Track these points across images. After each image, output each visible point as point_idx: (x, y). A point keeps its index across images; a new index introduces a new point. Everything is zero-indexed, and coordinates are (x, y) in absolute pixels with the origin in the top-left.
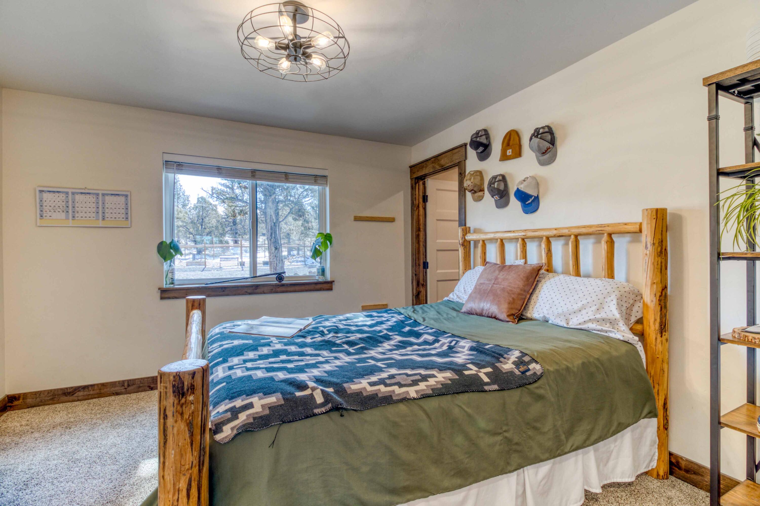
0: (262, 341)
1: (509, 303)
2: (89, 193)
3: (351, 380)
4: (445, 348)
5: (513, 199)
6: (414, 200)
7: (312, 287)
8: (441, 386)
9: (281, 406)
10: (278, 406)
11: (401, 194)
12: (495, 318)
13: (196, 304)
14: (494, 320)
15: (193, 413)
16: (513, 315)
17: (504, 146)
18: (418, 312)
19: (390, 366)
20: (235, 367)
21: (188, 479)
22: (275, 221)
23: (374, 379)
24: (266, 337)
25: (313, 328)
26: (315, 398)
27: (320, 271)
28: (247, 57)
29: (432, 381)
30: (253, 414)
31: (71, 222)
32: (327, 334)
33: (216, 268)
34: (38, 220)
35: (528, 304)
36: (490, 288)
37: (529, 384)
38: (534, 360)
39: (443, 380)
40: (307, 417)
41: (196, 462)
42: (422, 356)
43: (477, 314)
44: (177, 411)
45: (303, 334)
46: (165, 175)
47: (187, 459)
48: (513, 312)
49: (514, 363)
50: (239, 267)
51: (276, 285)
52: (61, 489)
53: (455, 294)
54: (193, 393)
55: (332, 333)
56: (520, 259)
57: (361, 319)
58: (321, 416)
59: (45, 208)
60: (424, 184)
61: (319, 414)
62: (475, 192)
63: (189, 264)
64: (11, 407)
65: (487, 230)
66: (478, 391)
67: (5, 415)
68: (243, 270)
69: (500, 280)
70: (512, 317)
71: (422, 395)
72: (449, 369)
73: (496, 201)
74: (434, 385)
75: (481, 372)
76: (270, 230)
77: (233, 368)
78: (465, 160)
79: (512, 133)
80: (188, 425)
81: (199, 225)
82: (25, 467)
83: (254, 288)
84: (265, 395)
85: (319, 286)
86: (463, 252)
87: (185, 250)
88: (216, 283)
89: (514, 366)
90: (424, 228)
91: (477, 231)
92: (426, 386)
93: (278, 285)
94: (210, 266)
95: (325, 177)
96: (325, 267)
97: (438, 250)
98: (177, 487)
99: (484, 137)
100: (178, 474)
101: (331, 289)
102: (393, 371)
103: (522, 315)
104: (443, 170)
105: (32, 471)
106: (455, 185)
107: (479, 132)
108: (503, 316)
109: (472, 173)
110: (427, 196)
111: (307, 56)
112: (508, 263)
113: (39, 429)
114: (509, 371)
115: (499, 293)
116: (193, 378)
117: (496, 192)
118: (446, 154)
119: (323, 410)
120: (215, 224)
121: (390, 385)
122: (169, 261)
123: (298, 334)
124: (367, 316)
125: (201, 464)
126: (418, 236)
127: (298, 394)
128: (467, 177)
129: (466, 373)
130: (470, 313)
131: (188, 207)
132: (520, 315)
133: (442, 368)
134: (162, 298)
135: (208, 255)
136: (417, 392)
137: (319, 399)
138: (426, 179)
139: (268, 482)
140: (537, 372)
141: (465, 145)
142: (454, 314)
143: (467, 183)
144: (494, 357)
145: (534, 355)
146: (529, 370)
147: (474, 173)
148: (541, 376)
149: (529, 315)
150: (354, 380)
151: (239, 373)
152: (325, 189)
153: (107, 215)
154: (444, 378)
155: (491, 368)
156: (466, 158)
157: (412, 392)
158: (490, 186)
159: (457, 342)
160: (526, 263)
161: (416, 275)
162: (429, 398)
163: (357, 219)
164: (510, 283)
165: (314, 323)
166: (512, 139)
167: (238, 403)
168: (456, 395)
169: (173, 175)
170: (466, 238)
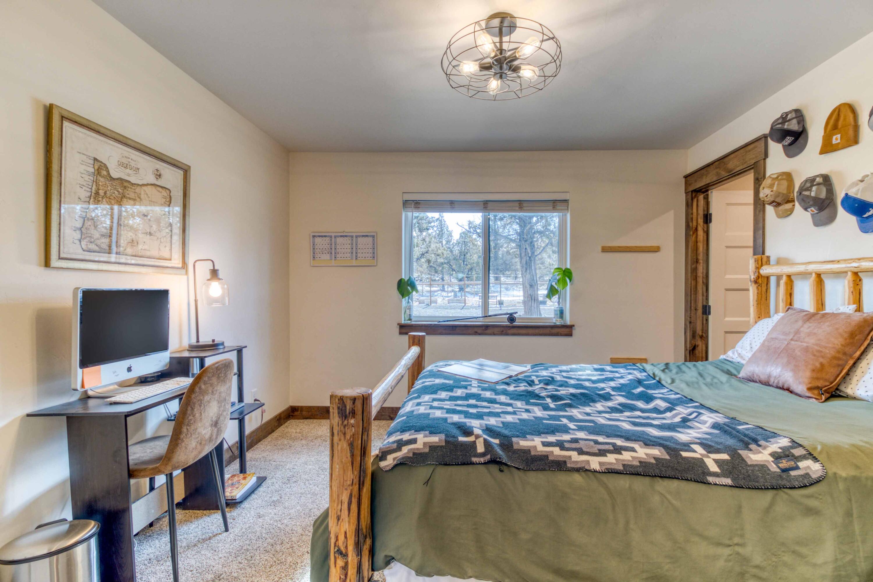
0: (462, 383)
1: (813, 371)
2: (346, 236)
3: (523, 435)
4: (678, 419)
5: (841, 211)
6: (690, 220)
7: (547, 331)
8: (638, 464)
9: (441, 447)
10: (438, 446)
11: (671, 215)
12: (788, 390)
13: (416, 341)
14: (786, 393)
15: (354, 435)
16: (817, 388)
17: (828, 130)
18: (671, 371)
19: (580, 429)
20: (422, 404)
21: (349, 494)
22: (530, 255)
23: (551, 439)
24: (469, 379)
25: (525, 376)
26: (476, 447)
27: (558, 312)
28: (454, 85)
29: (626, 456)
30: (414, 449)
31: (333, 263)
32: (538, 385)
33: (475, 307)
34: (312, 261)
35: (851, 373)
36: (784, 345)
37: (790, 488)
38: (811, 456)
39: (645, 457)
40: (464, 464)
41: (356, 481)
42: (635, 424)
43: (761, 382)
44: (341, 431)
45: (510, 380)
46: (405, 214)
47: (349, 476)
48: (820, 384)
49: (772, 454)
50: (498, 306)
51: (506, 327)
52: (309, 490)
53: (735, 352)
54: (354, 417)
55: (542, 384)
56: (849, 304)
57: (588, 372)
58: (479, 466)
59: (317, 251)
60: (706, 198)
61: (477, 464)
62: (779, 204)
63: (451, 302)
64: (292, 416)
65: (799, 260)
66: (695, 481)
67: (289, 422)
68: (501, 309)
69: (802, 335)
70: (816, 392)
71: (607, 469)
72: (660, 445)
73: (813, 215)
74: (629, 460)
75: (709, 457)
76: (524, 266)
77: (420, 405)
78: (765, 159)
79: (842, 109)
80: (349, 445)
81: (461, 261)
82: (291, 466)
83: (483, 328)
84: (430, 434)
85: (555, 331)
86: (756, 292)
87: (448, 288)
88: (447, 321)
89: (771, 459)
90: (705, 259)
91: (780, 262)
92: (616, 459)
93: (509, 327)
94: (470, 304)
95: (566, 201)
96: (564, 309)
97: (727, 290)
98: (340, 499)
99: (795, 121)
100: (341, 487)
101: (570, 335)
102: (581, 435)
103: (837, 389)
104: (732, 177)
105: (295, 470)
106: (748, 196)
107: (787, 115)
108: (801, 388)
109: (775, 176)
110: (711, 214)
111: (516, 69)
112: (828, 309)
113: (306, 438)
114: (759, 463)
115: (799, 354)
116: (354, 403)
117: (811, 203)
118: (736, 153)
119: (482, 460)
120: (476, 261)
121: (568, 449)
122: (407, 298)
123: (504, 381)
124: (596, 370)
125: (361, 485)
126: (695, 270)
127: (462, 439)
128: (767, 182)
129: (684, 454)
130: (751, 380)
131: (451, 243)
132: (831, 390)
133: (649, 442)
134: (401, 333)
135: (468, 292)
136: (600, 464)
137: (480, 449)
138: (710, 192)
139: (419, 518)
140: (811, 474)
141: (765, 137)
142: (724, 378)
143: (765, 193)
144: (741, 441)
145: (815, 449)
146: (797, 468)
147: (777, 177)
148: (818, 481)
149: (849, 390)
150: (527, 436)
151: (422, 410)
152: (566, 215)
153: (359, 255)
154: (646, 454)
155: (728, 455)
156: (766, 155)
157: (595, 463)
158: (800, 194)
159: (700, 414)
160: (859, 309)
161: (690, 323)
162: (618, 475)
163: (605, 250)
164: (819, 340)
165: (531, 371)
166: (842, 118)
167: (406, 436)
168: (658, 479)
169: (411, 213)
170: (761, 272)
